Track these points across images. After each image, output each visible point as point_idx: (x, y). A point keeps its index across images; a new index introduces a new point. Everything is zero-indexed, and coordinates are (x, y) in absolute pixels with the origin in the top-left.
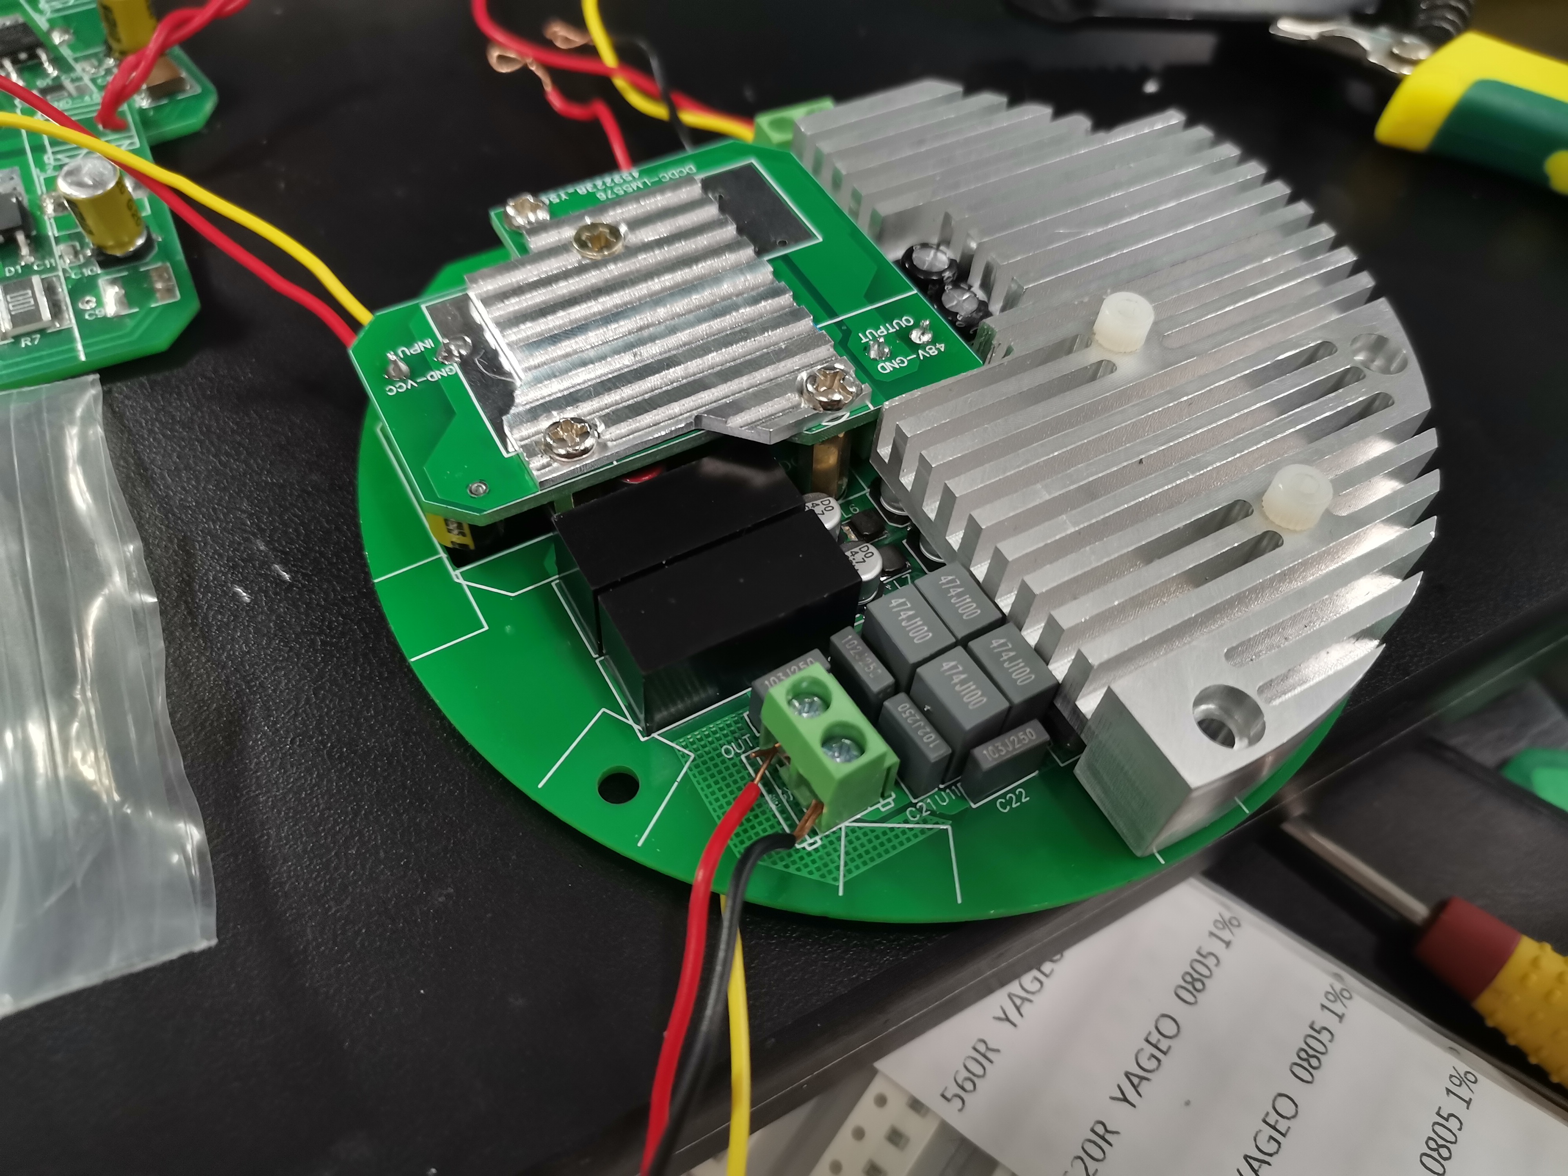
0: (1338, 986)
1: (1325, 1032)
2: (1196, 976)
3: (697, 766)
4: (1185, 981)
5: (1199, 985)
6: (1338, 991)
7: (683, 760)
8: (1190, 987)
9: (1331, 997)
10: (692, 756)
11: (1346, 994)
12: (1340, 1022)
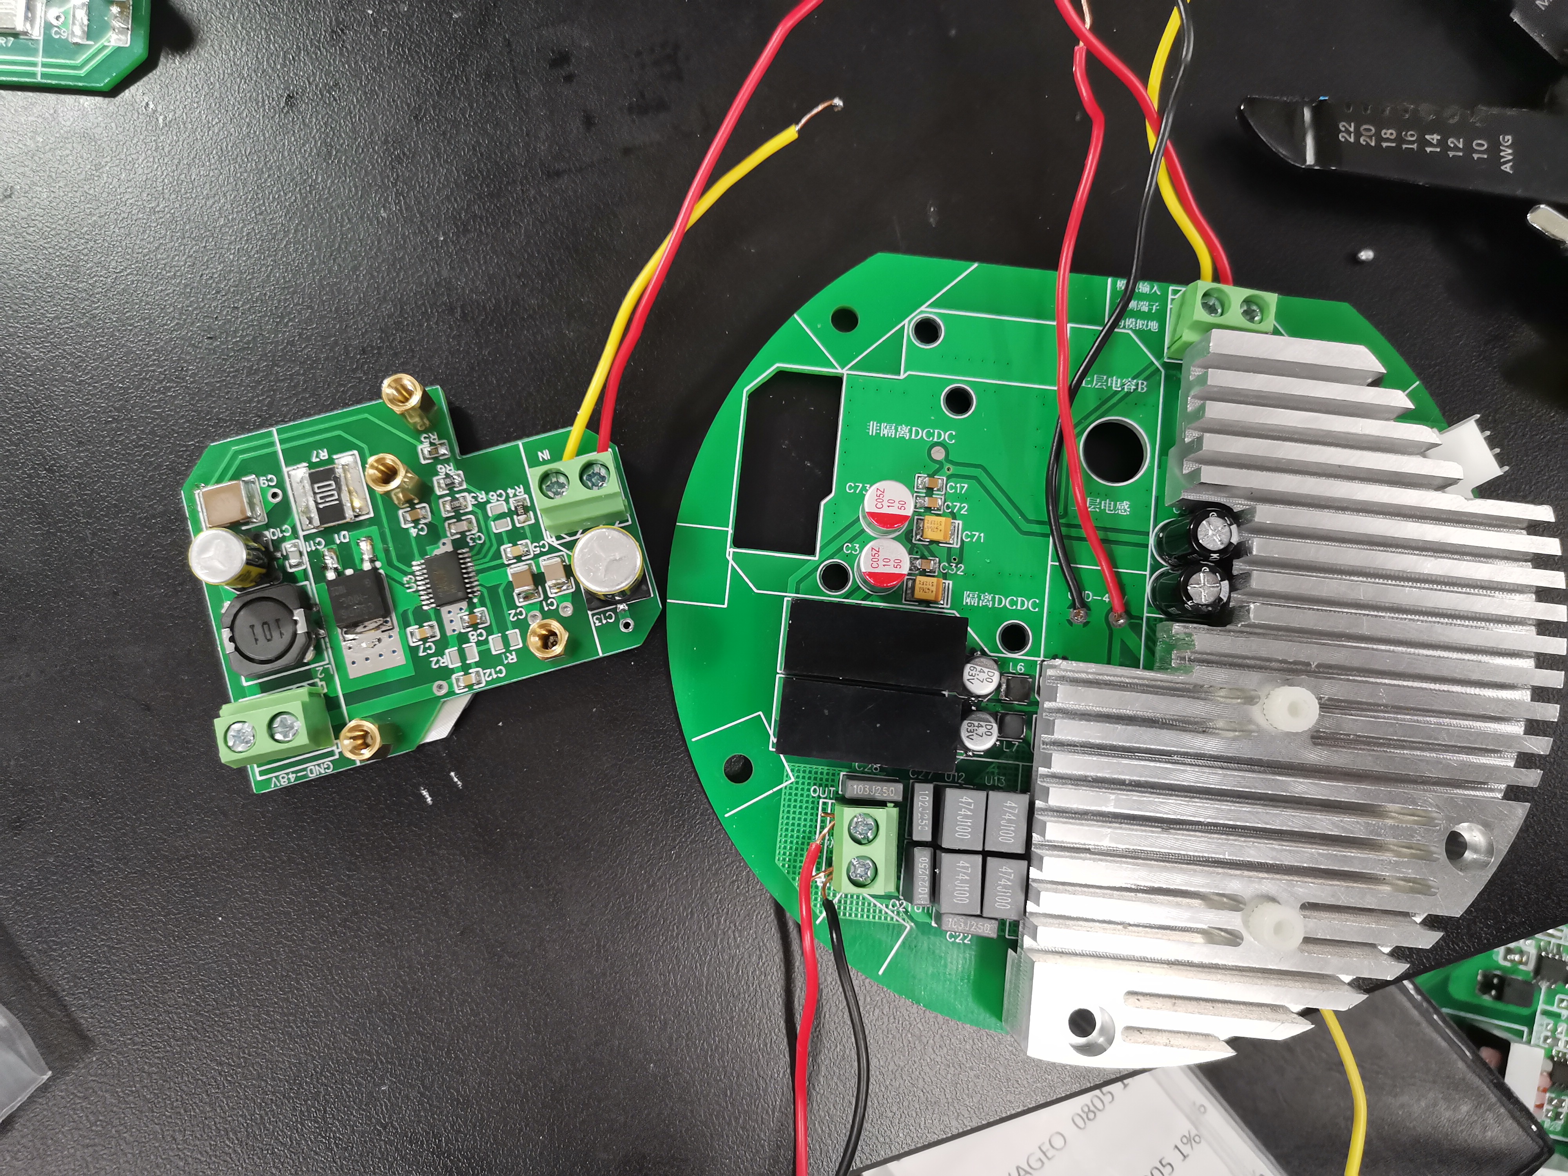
0: (1194, 1132)
1: (1169, 1167)
2: (1092, 1108)
3: (791, 788)
4: (1083, 1111)
5: (1091, 1116)
6: (1192, 1136)
7: (785, 778)
8: (1084, 1116)
9: (1185, 1140)
10: (793, 779)
11: (1197, 1139)
12: (1183, 1160)
